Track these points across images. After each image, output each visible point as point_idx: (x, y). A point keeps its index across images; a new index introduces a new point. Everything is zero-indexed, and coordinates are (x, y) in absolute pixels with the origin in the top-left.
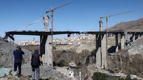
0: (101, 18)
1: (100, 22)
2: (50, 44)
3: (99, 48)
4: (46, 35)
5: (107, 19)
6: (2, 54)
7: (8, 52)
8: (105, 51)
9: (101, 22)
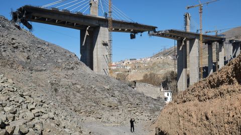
0: (188, 8)
1: (186, 17)
2: (105, 44)
3: (184, 70)
4: (97, 25)
5: (201, 9)
6: (15, 46)
7: (27, 45)
8: (196, 70)
9: (188, 17)
